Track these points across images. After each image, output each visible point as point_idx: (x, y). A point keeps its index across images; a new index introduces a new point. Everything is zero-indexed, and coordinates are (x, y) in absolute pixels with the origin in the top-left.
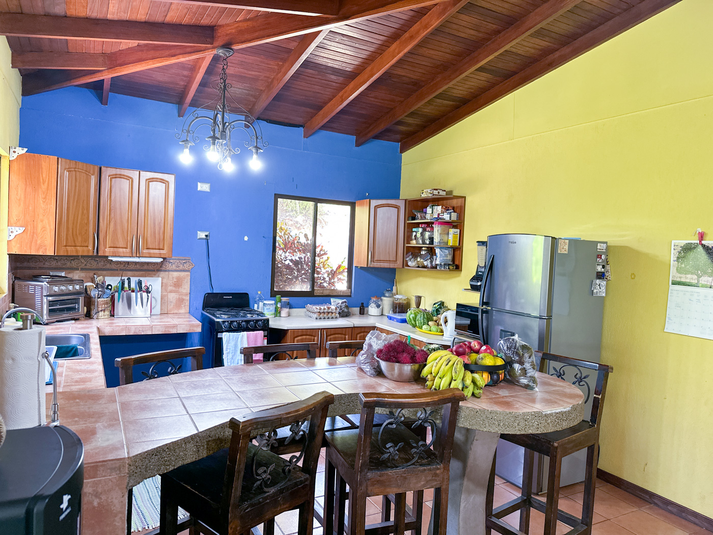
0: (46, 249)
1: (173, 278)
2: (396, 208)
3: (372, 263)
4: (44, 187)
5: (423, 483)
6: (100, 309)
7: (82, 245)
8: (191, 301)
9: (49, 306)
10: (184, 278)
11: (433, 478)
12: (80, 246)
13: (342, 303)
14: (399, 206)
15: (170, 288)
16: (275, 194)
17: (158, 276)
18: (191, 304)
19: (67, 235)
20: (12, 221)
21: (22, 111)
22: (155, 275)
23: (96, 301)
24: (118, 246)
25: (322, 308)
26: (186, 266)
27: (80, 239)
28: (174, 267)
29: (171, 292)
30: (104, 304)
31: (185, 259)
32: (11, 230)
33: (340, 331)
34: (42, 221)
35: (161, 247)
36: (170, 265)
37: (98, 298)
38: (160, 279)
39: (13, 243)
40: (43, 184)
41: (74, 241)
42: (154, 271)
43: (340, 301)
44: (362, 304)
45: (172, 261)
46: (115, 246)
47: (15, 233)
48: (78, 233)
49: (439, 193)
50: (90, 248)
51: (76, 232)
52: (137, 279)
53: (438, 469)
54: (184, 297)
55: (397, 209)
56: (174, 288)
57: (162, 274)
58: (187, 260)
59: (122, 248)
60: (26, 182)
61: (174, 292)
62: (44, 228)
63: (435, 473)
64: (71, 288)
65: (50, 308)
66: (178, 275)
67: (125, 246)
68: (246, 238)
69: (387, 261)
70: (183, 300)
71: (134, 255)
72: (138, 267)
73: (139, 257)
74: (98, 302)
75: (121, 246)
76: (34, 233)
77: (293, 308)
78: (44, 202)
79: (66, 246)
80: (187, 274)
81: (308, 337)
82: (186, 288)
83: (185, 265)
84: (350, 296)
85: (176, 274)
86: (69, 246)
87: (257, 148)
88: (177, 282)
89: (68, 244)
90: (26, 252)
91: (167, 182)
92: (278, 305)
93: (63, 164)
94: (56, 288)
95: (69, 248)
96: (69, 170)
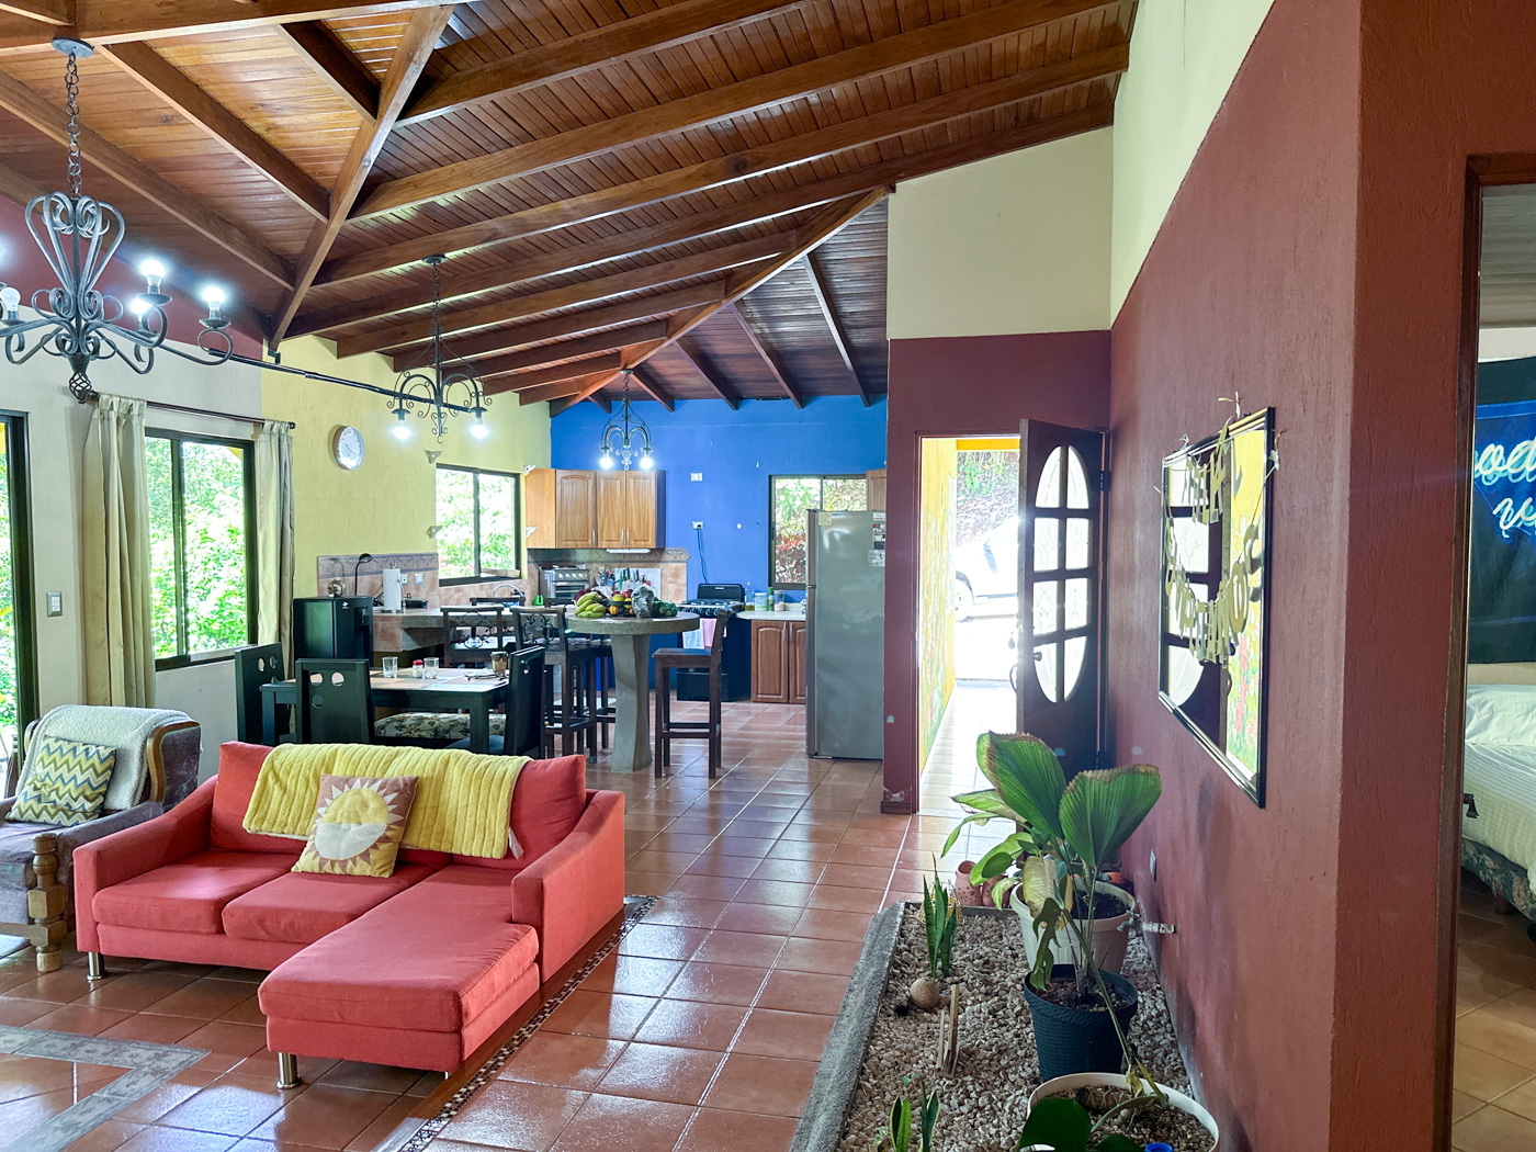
0: (550, 544)
1: (671, 568)
4: (547, 494)
7: (582, 539)
8: (689, 592)
10: (681, 569)
12: (580, 540)
15: (669, 579)
16: (769, 475)
17: (658, 567)
18: (688, 595)
19: (566, 532)
20: (528, 523)
22: (655, 566)
24: (611, 540)
26: (683, 558)
27: (579, 534)
28: (671, 558)
29: (670, 582)
31: (680, 551)
32: (528, 530)
34: (547, 521)
35: (647, 539)
36: (668, 556)
38: (659, 569)
39: (529, 540)
40: (547, 491)
41: (574, 537)
42: (653, 562)
45: (669, 552)
46: (609, 540)
47: (530, 532)
48: (577, 531)
50: (590, 542)
51: (575, 529)
52: (635, 568)
54: (682, 588)
56: (672, 579)
57: (662, 565)
58: (682, 551)
59: (616, 541)
60: (535, 491)
61: (673, 581)
62: (548, 527)
64: (574, 575)
65: (557, 592)
66: (676, 566)
67: (617, 539)
68: (739, 526)
71: (625, 547)
72: (637, 558)
73: (630, 549)
75: (614, 539)
76: (541, 531)
77: (790, 601)
78: (547, 506)
79: (566, 541)
80: (684, 565)
82: (683, 579)
83: (681, 556)
85: (673, 565)
88: (675, 571)
89: (568, 540)
90: (537, 546)
91: (649, 478)
92: (770, 598)
93: (561, 473)
94: (561, 576)
95: (569, 543)
96: (566, 478)
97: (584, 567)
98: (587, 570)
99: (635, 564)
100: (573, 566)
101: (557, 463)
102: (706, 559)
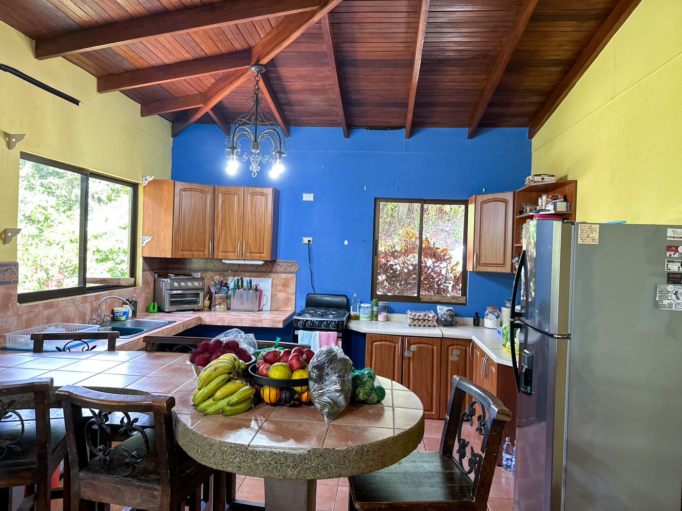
0: (166, 253)
1: (281, 279)
2: (504, 202)
3: (478, 267)
4: (165, 204)
5: (138, 501)
6: (217, 303)
7: (198, 250)
8: (297, 300)
9: (171, 298)
10: (291, 280)
11: (150, 499)
12: (197, 251)
13: (447, 311)
14: (507, 200)
15: (279, 288)
16: (375, 198)
17: (270, 277)
18: (297, 304)
19: (183, 242)
20: (145, 232)
21: (174, 149)
22: (267, 276)
23: (214, 296)
24: (228, 251)
25: (418, 315)
26: (293, 269)
27: (196, 245)
28: (282, 269)
29: (280, 291)
30: (220, 299)
31: (291, 263)
32: (144, 239)
33: (425, 340)
34: (163, 231)
35: (261, 252)
36: (279, 267)
37: (215, 293)
38: (271, 279)
39: (145, 249)
40: (165, 202)
41: (190, 247)
42: (266, 272)
43: (446, 308)
44: (477, 314)
45: (280, 264)
46: (225, 251)
47: (146, 241)
48: (194, 241)
49: (543, 179)
50: (206, 252)
51: (192, 239)
52: (248, 279)
53: (156, 490)
54: (291, 297)
55: (504, 204)
56: (282, 288)
57: (273, 275)
58: (293, 263)
59: (231, 252)
60: (153, 201)
61: (283, 291)
62: (165, 236)
63: (152, 493)
64: (190, 284)
65: (171, 300)
66: (286, 277)
67: (233, 251)
68: (346, 243)
69: (494, 264)
70: (290, 298)
71: (241, 258)
72: (250, 269)
73: (244, 260)
74: (215, 297)
75: (230, 251)
76: (158, 240)
77: (395, 313)
78: (165, 216)
79: (182, 251)
80: (293, 276)
81: (387, 343)
82: (292, 289)
83: (291, 267)
84: (465, 304)
85: (284, 275)
86: (185, 251)
87: (280, 153)
88: (285, 282)
89: (184, 249)
90: (153, 255)
91: (266, 194)
92: (375, 309)
93: (179, 185)
94: (176, 284)
95: (185, 253)
96: (185, 190)
97: (198, 275)
98: (202, 279)
99: (247, 274)
100: (188, 275)
101: (177, 175)
102: (314, 271)
